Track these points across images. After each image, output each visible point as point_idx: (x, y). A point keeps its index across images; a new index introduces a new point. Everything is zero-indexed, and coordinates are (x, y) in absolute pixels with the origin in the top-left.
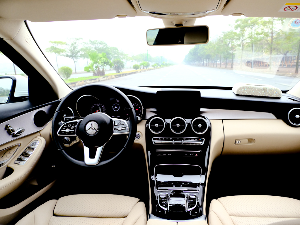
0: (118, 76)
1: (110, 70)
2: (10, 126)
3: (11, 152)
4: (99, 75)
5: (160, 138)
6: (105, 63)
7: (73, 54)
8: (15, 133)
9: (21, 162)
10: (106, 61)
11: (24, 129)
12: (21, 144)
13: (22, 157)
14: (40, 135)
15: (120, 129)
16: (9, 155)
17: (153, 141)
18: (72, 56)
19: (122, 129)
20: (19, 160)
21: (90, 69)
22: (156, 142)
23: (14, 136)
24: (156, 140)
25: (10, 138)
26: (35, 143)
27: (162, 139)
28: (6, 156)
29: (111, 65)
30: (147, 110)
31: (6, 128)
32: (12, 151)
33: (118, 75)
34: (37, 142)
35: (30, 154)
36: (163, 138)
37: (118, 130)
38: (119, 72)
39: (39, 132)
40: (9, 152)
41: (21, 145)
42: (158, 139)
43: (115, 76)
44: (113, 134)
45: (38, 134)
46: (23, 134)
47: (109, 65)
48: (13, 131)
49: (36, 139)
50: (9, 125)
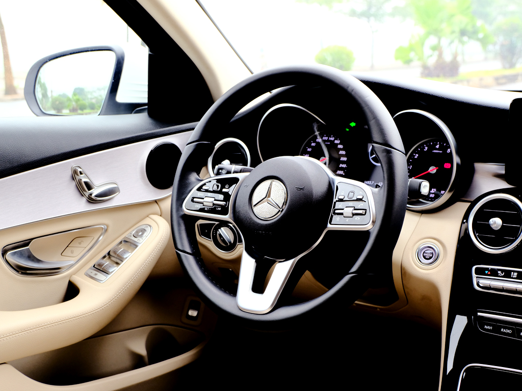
0: (503, 81)
1: (486, 59)
2: (81, 173)
3: (84, 245)
4: (438, 76)
5: (502, 271)
6: (463, 33)
7: (370, 8)
8: (95, 192)
9: (100, 276)
10: (469, 28)
11: (118, 188)
12: (107, 226)
13: (107, 262)
14: (160, 214)
15: (348, 211)
16: (78, 250)
17: (474, 275)
18: (366, 15)
19: (354, 214)
20: (100, 268)
21: (412, 55)
22: (483, 282)
23: (91, 200)
24: (487, 275)
25: (81, 205)
26: (144, 231)
27: (508, 274)
28: (72, 252)
29: (484, 42)
30: (479, 166)
31: (75, 174)
32: (87, 243)
33: (505, 77)
34: (148, 229)
35: (125, 257)
36: (514, 271)
37: (342, 214)
38: (512, 65)
39: (156, 201)
40: (80, 243)
41: (110, 230)
42: (494, 273)
43: (497, 79)
44: (329, 225)
45: (155, 208)
46: (117, 201)
47: (478, 40)
48: (89, 187)
49: (147, 221)
50: (79, 170)
